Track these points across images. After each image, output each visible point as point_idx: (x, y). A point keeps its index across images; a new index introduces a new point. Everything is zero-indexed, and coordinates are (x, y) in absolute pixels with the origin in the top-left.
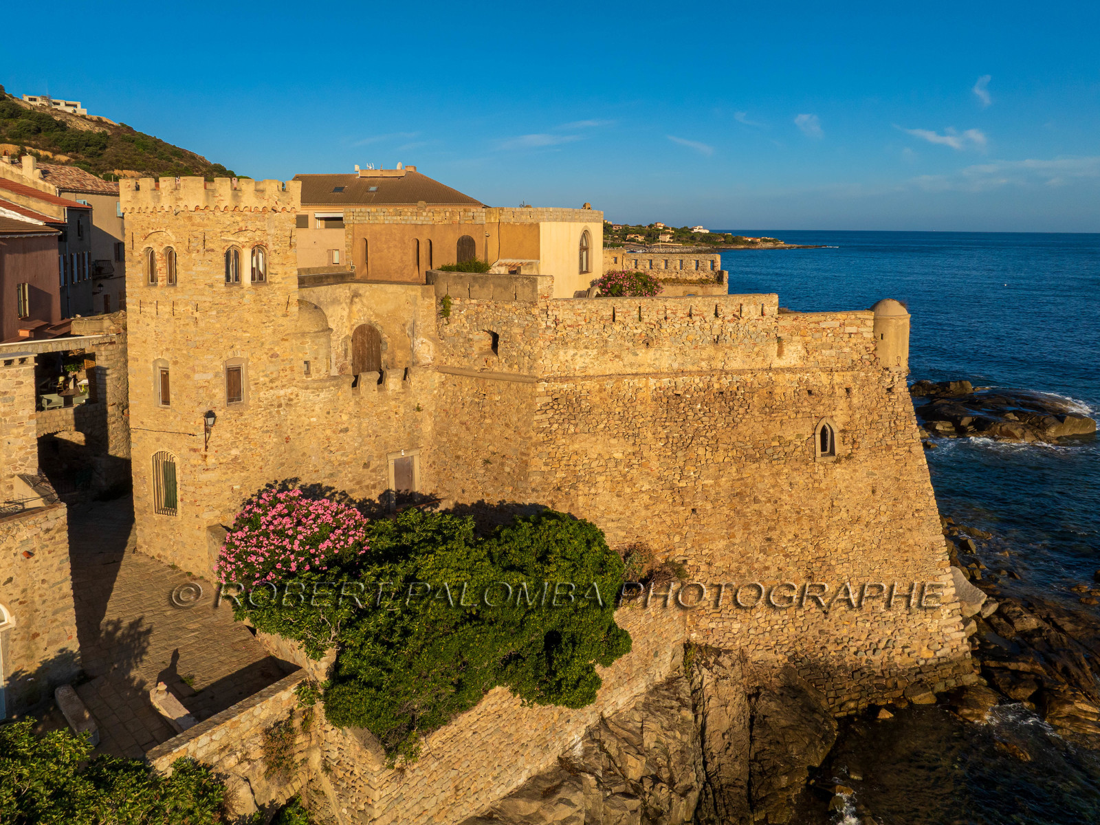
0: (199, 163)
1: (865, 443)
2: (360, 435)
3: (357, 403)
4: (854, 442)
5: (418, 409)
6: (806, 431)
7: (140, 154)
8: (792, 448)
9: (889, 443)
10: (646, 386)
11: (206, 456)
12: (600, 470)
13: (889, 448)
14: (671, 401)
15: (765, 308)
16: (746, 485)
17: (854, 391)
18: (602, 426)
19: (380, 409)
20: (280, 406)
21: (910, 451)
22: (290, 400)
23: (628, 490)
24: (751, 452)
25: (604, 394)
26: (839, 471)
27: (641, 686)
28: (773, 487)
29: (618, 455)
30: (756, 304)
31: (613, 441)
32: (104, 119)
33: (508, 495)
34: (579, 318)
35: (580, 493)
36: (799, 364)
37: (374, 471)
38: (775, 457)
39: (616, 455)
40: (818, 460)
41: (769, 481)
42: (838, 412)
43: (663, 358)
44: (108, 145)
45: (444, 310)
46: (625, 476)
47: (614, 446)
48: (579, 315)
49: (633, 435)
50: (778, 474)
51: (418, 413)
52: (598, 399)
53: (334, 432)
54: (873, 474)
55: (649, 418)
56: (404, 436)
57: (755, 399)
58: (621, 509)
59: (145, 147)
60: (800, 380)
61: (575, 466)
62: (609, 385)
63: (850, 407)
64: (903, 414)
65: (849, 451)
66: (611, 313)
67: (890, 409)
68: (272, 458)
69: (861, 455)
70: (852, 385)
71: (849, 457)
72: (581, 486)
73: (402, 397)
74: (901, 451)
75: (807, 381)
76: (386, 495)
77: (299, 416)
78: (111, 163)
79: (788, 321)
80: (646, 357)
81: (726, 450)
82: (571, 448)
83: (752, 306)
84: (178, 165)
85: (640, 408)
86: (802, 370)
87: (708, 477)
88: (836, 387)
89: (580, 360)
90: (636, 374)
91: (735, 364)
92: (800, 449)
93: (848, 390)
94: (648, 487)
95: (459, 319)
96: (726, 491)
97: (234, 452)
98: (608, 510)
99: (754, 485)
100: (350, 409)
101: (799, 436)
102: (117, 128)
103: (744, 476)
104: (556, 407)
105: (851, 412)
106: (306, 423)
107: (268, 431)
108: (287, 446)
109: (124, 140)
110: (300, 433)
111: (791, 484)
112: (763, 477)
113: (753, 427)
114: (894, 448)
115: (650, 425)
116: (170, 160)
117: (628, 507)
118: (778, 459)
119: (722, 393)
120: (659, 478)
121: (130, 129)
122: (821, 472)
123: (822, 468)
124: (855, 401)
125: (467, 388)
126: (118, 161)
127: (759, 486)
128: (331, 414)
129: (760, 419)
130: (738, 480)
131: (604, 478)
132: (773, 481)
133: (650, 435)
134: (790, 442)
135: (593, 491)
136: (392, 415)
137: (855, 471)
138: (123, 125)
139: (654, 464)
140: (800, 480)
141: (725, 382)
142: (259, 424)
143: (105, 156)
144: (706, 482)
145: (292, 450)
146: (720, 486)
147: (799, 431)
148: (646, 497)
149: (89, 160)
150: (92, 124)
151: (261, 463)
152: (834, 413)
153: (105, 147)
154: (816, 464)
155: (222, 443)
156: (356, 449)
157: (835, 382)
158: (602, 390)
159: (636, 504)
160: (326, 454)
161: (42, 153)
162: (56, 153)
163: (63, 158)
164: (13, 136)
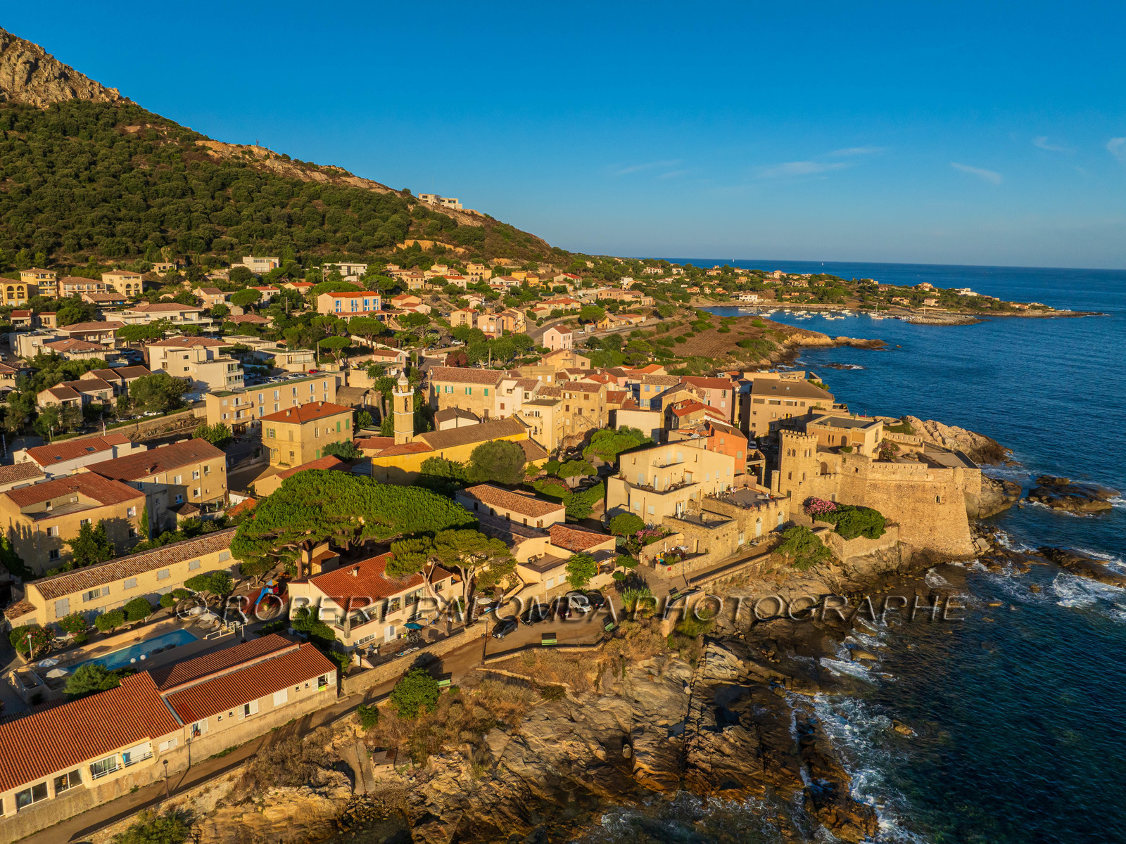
1: (948, 500)
2: (826, 488)
3: (825, 481)
4: (945, 500)
5: (837, 483)
7: (506, 243)
9: (955, 501)
10: (893, 483)
12: (881, 500)
14: (899, 487)
15: (924, 467)
18: (882, 491)
19: (829, 482)
21: (961, 504)
22: (814, 480)
23: (887, 506)
24: (918, 500)
25: (883, 484)
26: (941, 507)
27: (887, 547)
32: (475, 212)
33: (859, 504)
36: (932, 481)
37: (828, 496)
40: (935, 504)
43: (897, 477)
44: (485, 237)
45: (844, 461)
46: (887, 502)
47: (884, 496)
49: (889, 494)
53: (820, 487)
54: (950, 508)
55: (893, 490)
56: (834, 489)
57: (920, 488)
58: (885, 510)
59: (508, 236)
60: (932, 484)
61: (875, 499)
63: (945, 492)
66: (881, 466)
67: (956, 493)
68: (810, 492)
69: (947, 503)
71: (943, 503)
73: (834, 480)
76: (830, 502)
77: (814, 483)
78: (491, 253)
79: (930, 470)
80: (893, 477)
81: (911, 499)
82: (874, 495)
83: (921, 467)
84: (532, 251)
85: (891, 488)
89: (877, 476)
90: (890, 480)
91: (916, 479)
92: (930, 500)
93: (945, 488)
95: (848, 462)
96: (911, 508)
97: (804, 490)
98: (882, 510)
99: (918, 508)
102: (485, 220)
103: (916, 505)
104: (871, 486)
107: (809, 487)
108: (812, 490)
109: (495, 231)
110: (814, 487)
111: (927, 508)
113: (919, 494)
116: (526, 247)
118: (925, 503)
119: (912, 486)
120: (895, 504)
121: (492, 218)
122: (936, 507)
124: (947, 490)
125: (849, 480)
126: (496, 251)
128: (820, 483)
129: (921, 493)
132: (923, 507)
133: (893, 494)
134: (928, 498)
136: (832, 484)
137: (945, 507)
138: (487, 216)
139: (894, 501)
140: (930, 508)
141: (913, 483)
142: (807, 485)
143: (486, 247)
144: (906, 506)
147: (932, 497)
148: (891, 507)
149: (476, 251)
150: (471, 218)
152: (940, 493)
153: (484, 239)
156: (824, 490)
157: (941, 485)
160: (818, 491)
161: (448, 246)
162: (456, 246)
163: (460, 250)
164: (428, 234)
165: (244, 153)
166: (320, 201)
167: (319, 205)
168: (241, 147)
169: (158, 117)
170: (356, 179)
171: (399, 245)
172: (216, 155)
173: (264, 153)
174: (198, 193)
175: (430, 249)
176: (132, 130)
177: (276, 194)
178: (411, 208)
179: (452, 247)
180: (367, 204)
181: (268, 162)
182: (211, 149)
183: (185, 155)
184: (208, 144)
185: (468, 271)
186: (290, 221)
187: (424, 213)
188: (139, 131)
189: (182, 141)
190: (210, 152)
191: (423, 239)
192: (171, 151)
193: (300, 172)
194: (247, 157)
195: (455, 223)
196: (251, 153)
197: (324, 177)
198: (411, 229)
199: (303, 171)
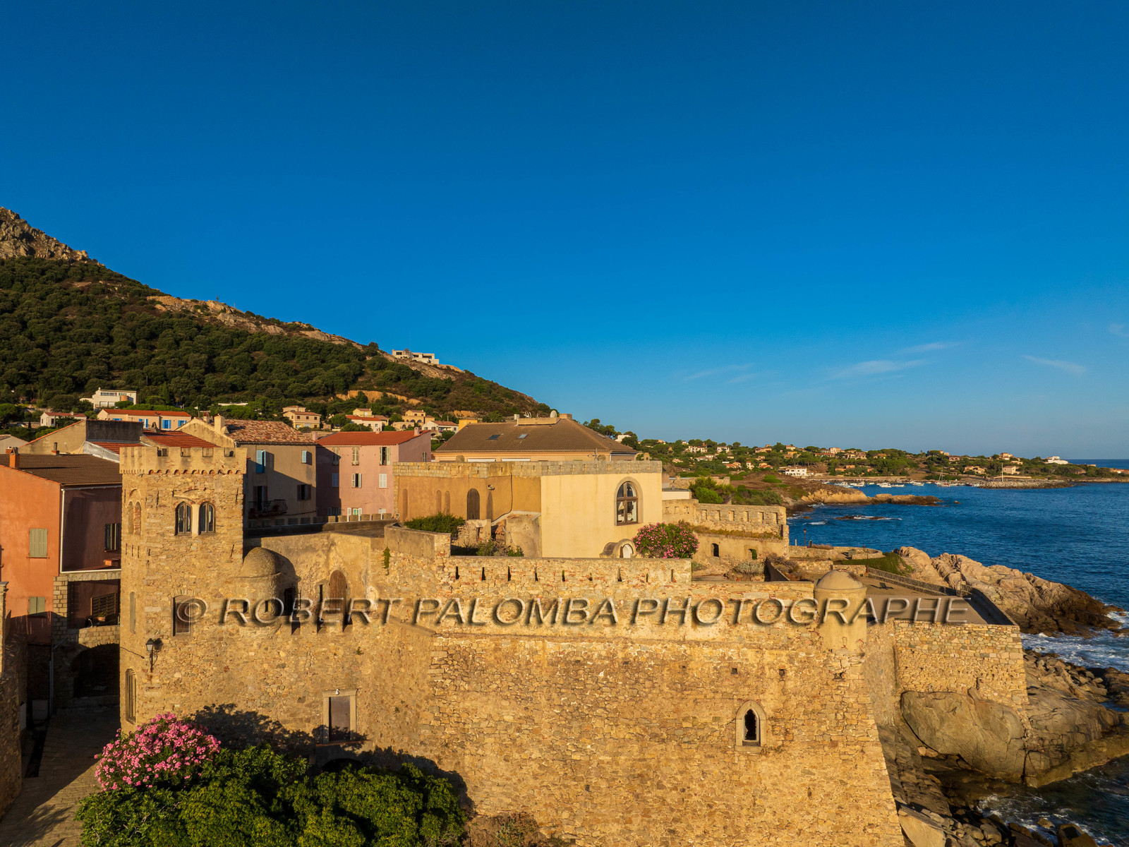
0: (527, 403)
1: (801, 734)
2: (296, 671)
3: (295, 642)
4: (787, 732)
5: (359, 652)
6: (726, 713)
7: (477, 397)
8: (707, 731)
9: (834, 739)
10: (544, 648)
11: (151, 677)
12: (489, 731)
13: (834, 744)
14: (569, 666)
15: (675, 574)
16: (649, 767)
17: (790, 674)
18: (495, 686)
19: (319, 650)
20: (221, 639)
21: (862, 751)
22: (233, 634)
23: (517, 756)
24: (657, 731)
25: (498, 654)
28: (681, 773)
29: (509, 718)
30: (663, 569)
31: (505, 703)
32: (452, 367)
34: (474, 576)
35: (467, 752)
36: (719, 637)
37: (309, 706)
38: (686, 739)
39: (506, 718)
40: (739, 749)
41: (675, 766)
42: (767, 696)
44: (452, 390)
46: (514, 740)
47: (505, 708)
48: (474, 573)
49: (526, 699)
50: (688, 759)
51: (358, 656)
52: (493, 658)
53: (271, 666)
54: (810, 773)
55: (544, 683)
56: (341, 676)
57: (665, 672)
58: (508, 774)
59: (482, 390)
60: (722, 658)
61: (464, 724)
62: (506, 645)
63: (784, 691)
64: (855, 705)
65: (780, 743)
66: (507, 572)
67: (838, 699)
68: (211, 684)
69: (796, 749)
70: (787, 667)
71: (778, 750)
72: (468, 744)
73: (342, 640)
74: (853, 750)
75: (730, 658)
76: (319, 730)
77: (239, 649)
78: (452, 405)
79: (704, 589)
81: (628, 725)
82: (461, 705)
83: (660, 572)
84: (508, 405)
85: (535, 671)
86: (721, 644)
87: (605, 753)
88: (767, 668)
90: (534, 636)
92: (717, 734)
93: (782, 672)
94: (539, 755)
95: (394, 571)
96: (624, 771)
97: (177, 675)
98: (494, 774)
99: (658, 768)
100: (288, 647)
101: (715, 719)
102: (462, 374)
103: (647, 756)
104: (450, 663)
105: (784, 698)
106: (245, 656)
107: (208, 661)
108: (226, 675)
109: (467, 385)
110: (238, 665)
111: (703, 773)
112: (668, 760)
114: (840, 745)
115: (545, 690)
116: (502, 401)
117: (515, 774)
118: (689, 742)
119: (626, 663)
120: (551, 747)
122: (743, 764)
123: (743, 758)
124: (790, 685)
126: (458, 403)
127: (665, 770)
128: (269, 650)
129: (669, 696)
130: (640, 760)
131: (492, 740)
132: (682, 767)
133: (544, 701)
134: (705, 724)
135: (480, 752)
136: (331, 656)
137: (786, 767)
138: (467, 372)
139: (547, 733)
140: (715, 769)
141: (633, 651)
142: (200, 654)
143: (448, 399)
144: (601, 758)
145: (230, 678)
146: (617, 764)
148: (535, 766)
149: (434, 403)
150: (441, 372)
151: (201, 687)
152: (761, 696)
153: (449, 391)
154: (737, 754)
155: (167, 666)
156: (291, 684)
157: (765, 662)
158: (497, 649)
159: (524, 771)
160: (262, 686)
161: (399, 398)
162: (409, 397)
163: (415, 402)
164: (379, 384)
165: (197, 307)
166: (261, 353)
167: (258, 355)
168: (196, 301)
169: (121, 276)
170: (316, 332)
171: (339, 396)
172: (164, 309)
173: (219, 308)
174: (116, 340)
175: (378, 401)
176: (79, 285)
177: (209, 343)
178: (368, 358)
179: (405, 398)
180: (314, 354)
181: (220, 317)
182: (160, 303)
183: (126, 308)
184: (160, 299)
185: (404, 418)
186: (211, 369)
187: (383, 365)
188: (88, 286)
189: (132, 296)
190: (158, 306)
191: (370, 389)
192: (110, 303)
193: (253, 325)
194: (199, 311)
195: (417, 375)
196: (206, 307)
197: (279, 330)
198: (360, 380)
199: (257, 324)
